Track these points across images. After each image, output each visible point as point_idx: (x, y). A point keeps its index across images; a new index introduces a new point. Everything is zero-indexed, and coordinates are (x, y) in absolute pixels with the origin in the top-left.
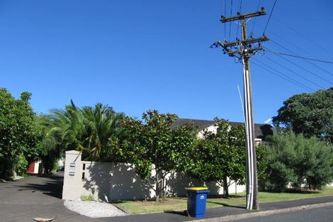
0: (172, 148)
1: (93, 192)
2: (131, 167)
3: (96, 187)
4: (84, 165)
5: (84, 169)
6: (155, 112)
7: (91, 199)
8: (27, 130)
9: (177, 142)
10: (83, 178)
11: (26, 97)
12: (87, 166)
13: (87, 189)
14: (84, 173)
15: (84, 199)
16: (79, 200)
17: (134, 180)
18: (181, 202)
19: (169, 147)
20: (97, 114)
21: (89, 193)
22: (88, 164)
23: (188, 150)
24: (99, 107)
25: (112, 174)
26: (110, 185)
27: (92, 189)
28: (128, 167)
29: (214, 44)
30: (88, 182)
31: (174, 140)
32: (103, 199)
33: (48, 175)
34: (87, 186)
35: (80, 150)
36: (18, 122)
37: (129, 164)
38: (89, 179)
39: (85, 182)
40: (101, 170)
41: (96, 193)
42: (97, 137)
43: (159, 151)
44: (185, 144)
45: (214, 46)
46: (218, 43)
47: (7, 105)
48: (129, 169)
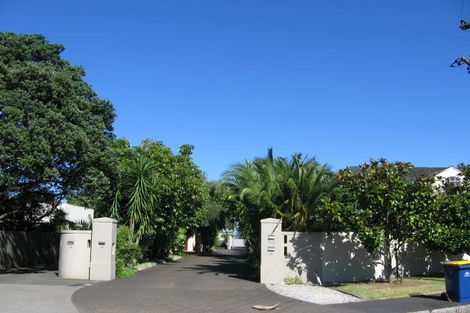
0: (409, 209)
1: (300, 273)
2: (347, 237)
3: (304, 265)
4: (286, 237)
5: (286, 242)
6: (383, 161)
7: (297, 282)
8: (195, 194)
9: (416, 201)
10: (286, 253)
11: (187, 150)
12: (289, 238)
13: (292, 268)
14: (286, 248)
15: (288, 282)
16: (283, 283)
17: (352, 255)
18: (424, 283)
19: (405, 208)
20: (295, 167)
21: (294, 274)
22: (290, 235)
23: (431, 211)
24: (296, 158)
25: (323, 248)
26: (321, 263)
27: (299, 268)
28: (343, 238)
29: (456, 62)
30: (293, 260)
31: (412, 199)
32: (315, 282)
33: (208, 253)
34: (292, 265)
35: (278, 217)
36: (183, 184)
37: (344, 234)
38: (294, 255)
39: (288, 260)
40: (308, 243)
41: (304, 274)
42: (299, 198)
43: (392, 214)
44: (426, 202)
45: (456, 65)
46: (462, 60)
47: (167, 163)
48: (345, 240)
